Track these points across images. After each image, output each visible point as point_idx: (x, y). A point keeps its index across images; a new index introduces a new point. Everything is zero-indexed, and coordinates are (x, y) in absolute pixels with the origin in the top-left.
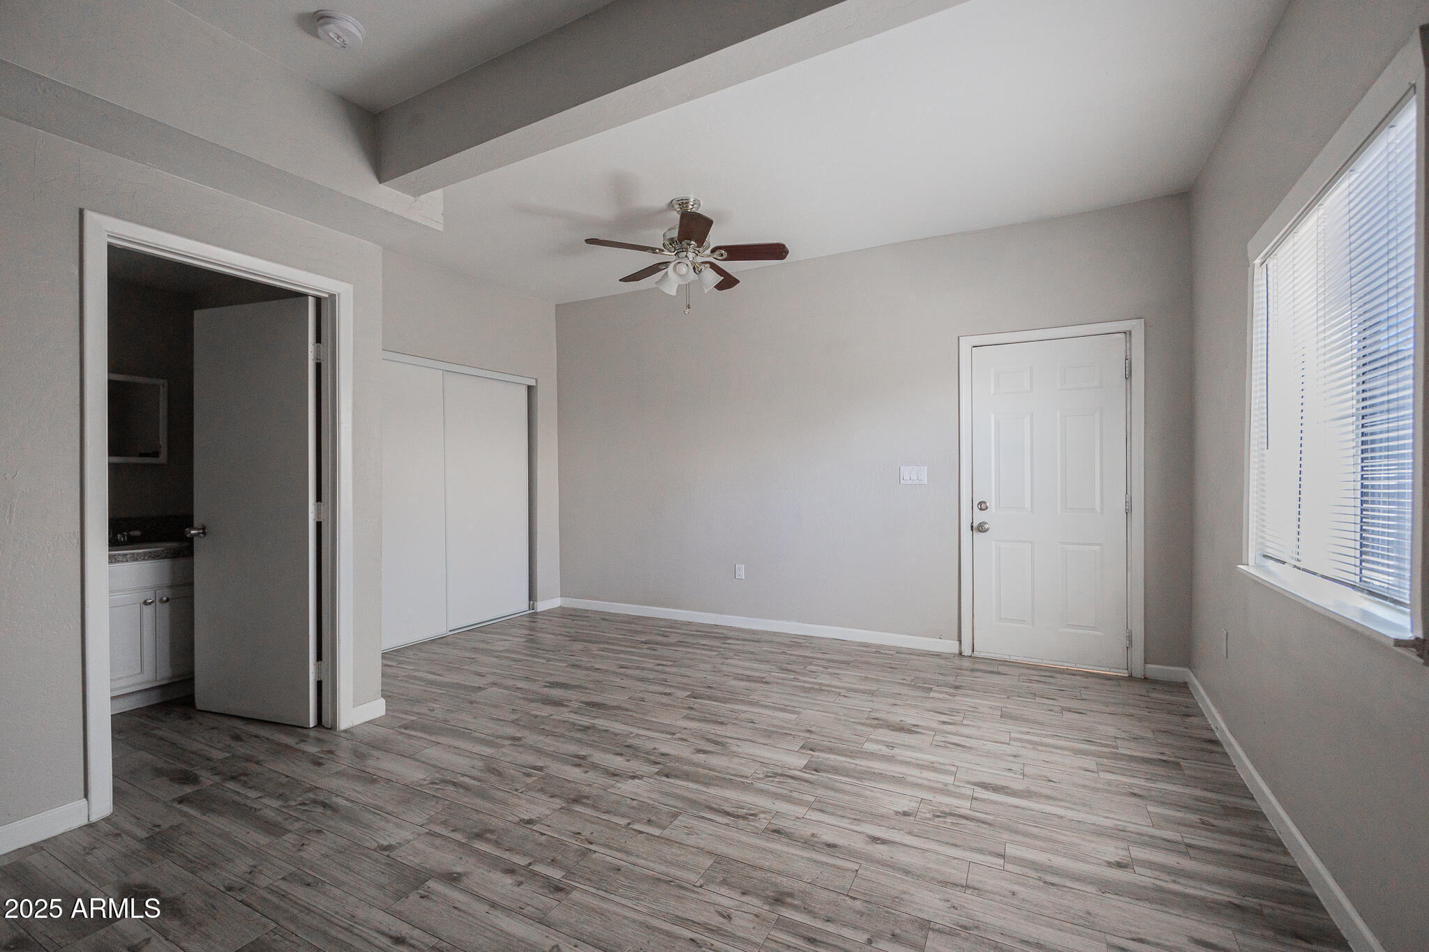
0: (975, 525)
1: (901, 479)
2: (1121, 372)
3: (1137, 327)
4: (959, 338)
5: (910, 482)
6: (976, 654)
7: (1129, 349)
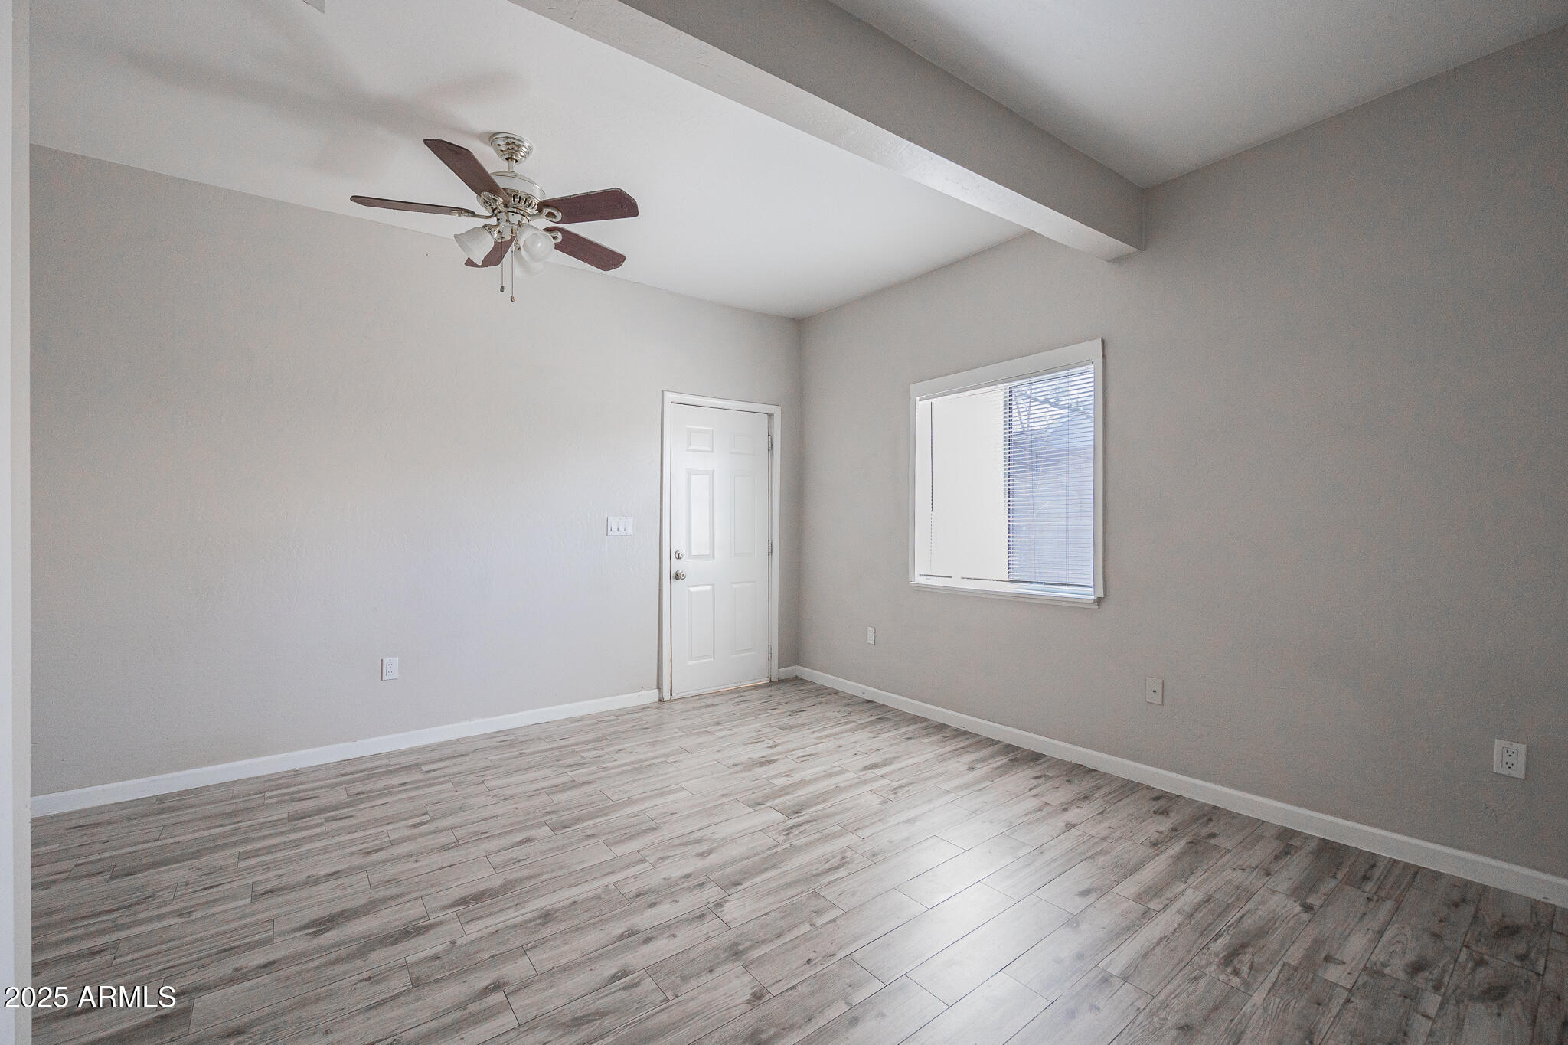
0: (673, 573)
1: (609, 529)
2: (765, 445)
3: (777, 411)
4: (662, 392)
5: (617, 533)
6: (675, 696)
7: (770, 427)
